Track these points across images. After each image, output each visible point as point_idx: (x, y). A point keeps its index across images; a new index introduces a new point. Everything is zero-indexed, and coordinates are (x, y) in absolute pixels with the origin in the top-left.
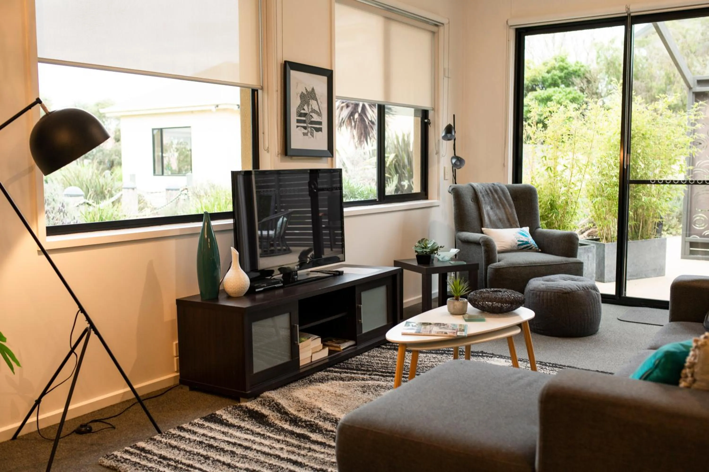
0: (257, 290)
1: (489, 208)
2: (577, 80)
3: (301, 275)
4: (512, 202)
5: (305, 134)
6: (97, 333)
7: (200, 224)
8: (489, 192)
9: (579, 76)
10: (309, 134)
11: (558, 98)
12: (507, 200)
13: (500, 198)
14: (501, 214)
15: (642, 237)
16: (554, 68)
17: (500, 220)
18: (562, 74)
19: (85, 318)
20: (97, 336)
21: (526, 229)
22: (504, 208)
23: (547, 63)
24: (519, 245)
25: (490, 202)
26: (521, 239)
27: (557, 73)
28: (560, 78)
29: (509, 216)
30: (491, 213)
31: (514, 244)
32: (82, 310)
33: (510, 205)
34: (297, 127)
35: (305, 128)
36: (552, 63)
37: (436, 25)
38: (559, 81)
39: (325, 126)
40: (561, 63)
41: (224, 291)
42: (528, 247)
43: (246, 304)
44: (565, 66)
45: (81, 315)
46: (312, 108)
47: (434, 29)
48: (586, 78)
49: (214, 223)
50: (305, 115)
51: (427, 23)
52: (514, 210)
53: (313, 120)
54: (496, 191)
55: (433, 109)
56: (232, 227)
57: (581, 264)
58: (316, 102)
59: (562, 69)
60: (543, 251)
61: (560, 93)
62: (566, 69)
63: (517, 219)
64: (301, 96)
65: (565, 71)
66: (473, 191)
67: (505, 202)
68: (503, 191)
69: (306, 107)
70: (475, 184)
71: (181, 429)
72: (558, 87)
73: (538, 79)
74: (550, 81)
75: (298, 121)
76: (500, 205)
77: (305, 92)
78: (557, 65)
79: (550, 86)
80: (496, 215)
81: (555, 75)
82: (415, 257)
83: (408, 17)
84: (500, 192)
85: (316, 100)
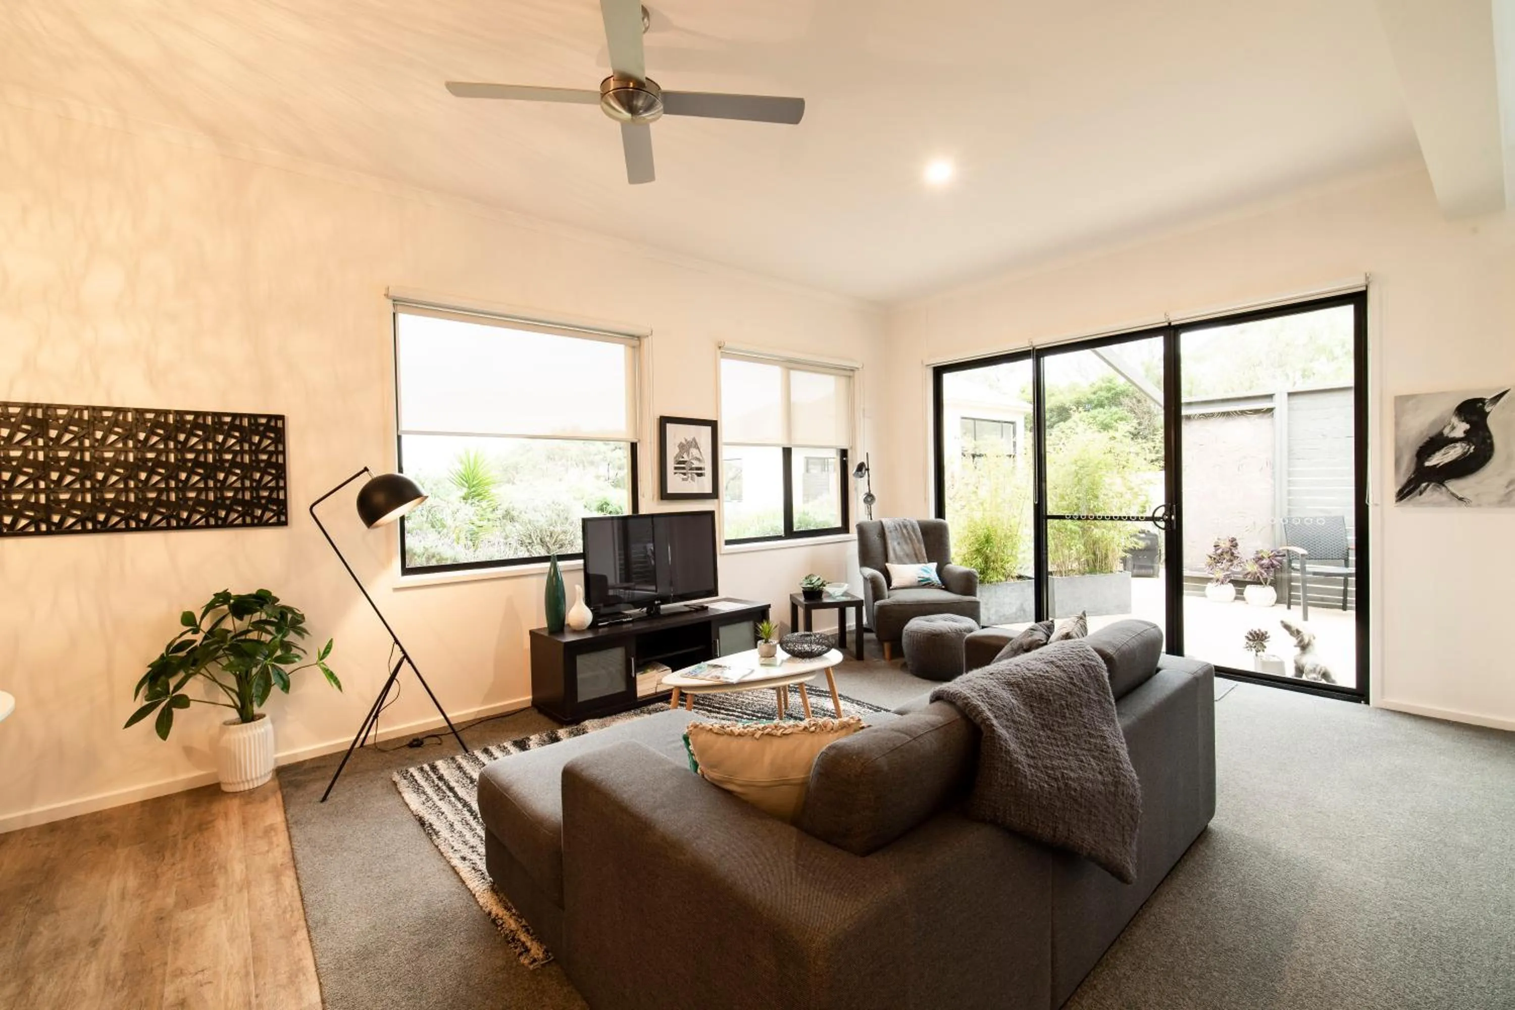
0: (600, 624)
1: (895, 543)
2: (1126, 401)
3: (664, 609)
4: (921, 537)
5: (683, 479)
6: (410, 661)
7: (547, 565)
8: (898, 527)
9: (1127, 396)
10: (689, 479)
11: (1102, 419)
12: (916, 535)
13: (908, 533)
14: (908, 549)
15: (1101, 571)
16: (1101, 389)
17: (907, 555)
18: (1110, 395)
19: (399, 649)
20: (410, 665)
21: (933, 566)
22: (913, 544)
23: (1094, 384)
24: (919, 581)
25: (897, 537)
26: (922, 576)
27: (1104, 394)
28: (1107, 398)
29: (917, 552)
30: (897, 548)
31: (914, 580)
32: (397, 642)
33: (919, 541)
34: (675, 473)
35: (684, 474)
36: (1099, 384)
37: (852, 370)
38: (1106, 402)
39: (708, 471)
40: (1108, 384)
41: (569, 625)
42: (929, 583)
43: (589, 635)
44: (1113, 386)
45: (396, 646)
46: (692, 456)
47: (851, 374)
48: (1135, 397)
49: (560, 564)
50: (684, 462)
51: (845, 369)
52: (923, 546)
53: (693, 466)
54: (905, 526)
55: (851, 448)
56: (582, 567)
57: (978, 603)
58: (697, 451)
59: (1109, 390)
60: (947, 589)
61: (1105, 413)
62: (1114, 389)
63: (925, 555)
64: (679, 446)
65: (1113, 392)
66: (880, 527)
67: (914, 537)
68: (913, 527)
69: (685, 456)
70: (884, 521)
71: (486, 751)
72: (1104, 408)
73: (1083, 400)
74: (1096, 402)
75: (676, 468)
76: (909, 541)
77: (684, 442)
78: (1104, 385)
79: (1096, 407)
80: (903, 550)
81: (1101, 396)
82: (801, 592)
83: (818, 366)
84: (910, 528)
85: (698, 448)
